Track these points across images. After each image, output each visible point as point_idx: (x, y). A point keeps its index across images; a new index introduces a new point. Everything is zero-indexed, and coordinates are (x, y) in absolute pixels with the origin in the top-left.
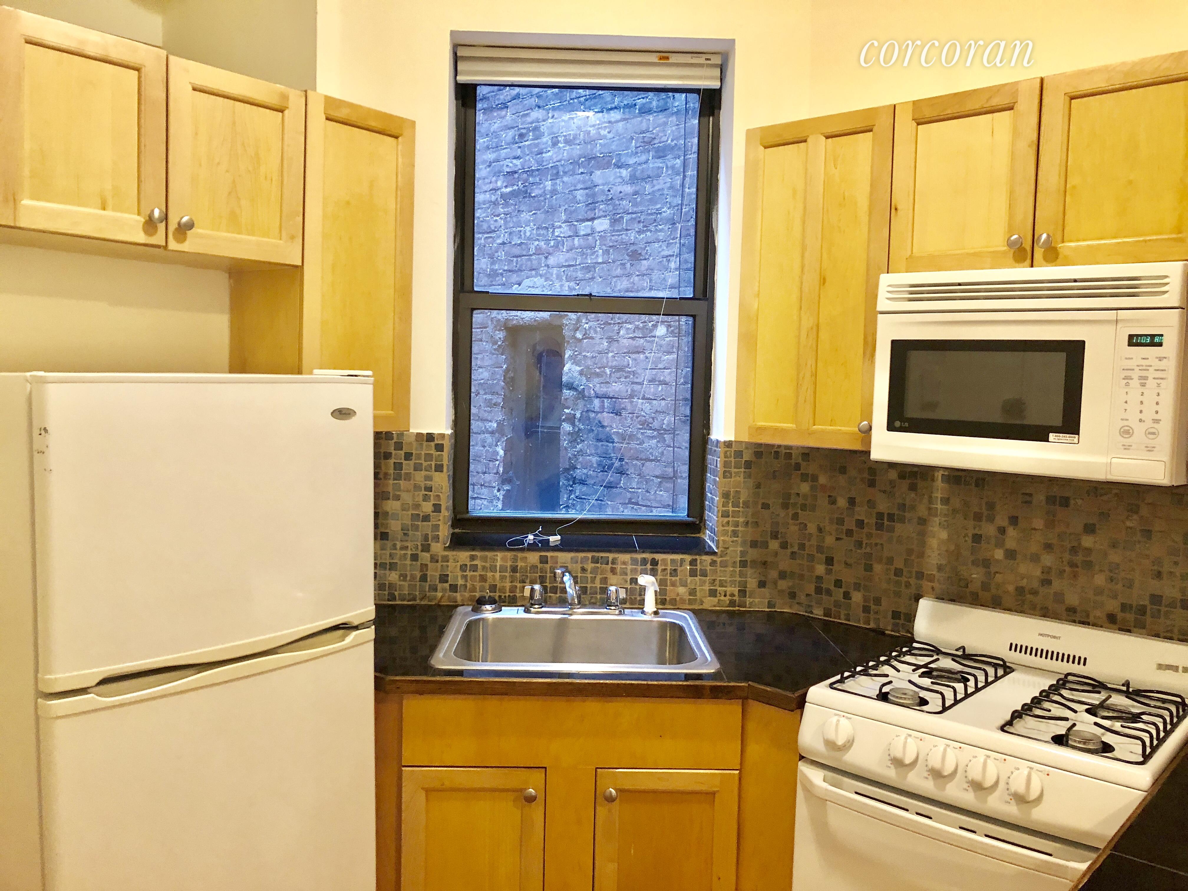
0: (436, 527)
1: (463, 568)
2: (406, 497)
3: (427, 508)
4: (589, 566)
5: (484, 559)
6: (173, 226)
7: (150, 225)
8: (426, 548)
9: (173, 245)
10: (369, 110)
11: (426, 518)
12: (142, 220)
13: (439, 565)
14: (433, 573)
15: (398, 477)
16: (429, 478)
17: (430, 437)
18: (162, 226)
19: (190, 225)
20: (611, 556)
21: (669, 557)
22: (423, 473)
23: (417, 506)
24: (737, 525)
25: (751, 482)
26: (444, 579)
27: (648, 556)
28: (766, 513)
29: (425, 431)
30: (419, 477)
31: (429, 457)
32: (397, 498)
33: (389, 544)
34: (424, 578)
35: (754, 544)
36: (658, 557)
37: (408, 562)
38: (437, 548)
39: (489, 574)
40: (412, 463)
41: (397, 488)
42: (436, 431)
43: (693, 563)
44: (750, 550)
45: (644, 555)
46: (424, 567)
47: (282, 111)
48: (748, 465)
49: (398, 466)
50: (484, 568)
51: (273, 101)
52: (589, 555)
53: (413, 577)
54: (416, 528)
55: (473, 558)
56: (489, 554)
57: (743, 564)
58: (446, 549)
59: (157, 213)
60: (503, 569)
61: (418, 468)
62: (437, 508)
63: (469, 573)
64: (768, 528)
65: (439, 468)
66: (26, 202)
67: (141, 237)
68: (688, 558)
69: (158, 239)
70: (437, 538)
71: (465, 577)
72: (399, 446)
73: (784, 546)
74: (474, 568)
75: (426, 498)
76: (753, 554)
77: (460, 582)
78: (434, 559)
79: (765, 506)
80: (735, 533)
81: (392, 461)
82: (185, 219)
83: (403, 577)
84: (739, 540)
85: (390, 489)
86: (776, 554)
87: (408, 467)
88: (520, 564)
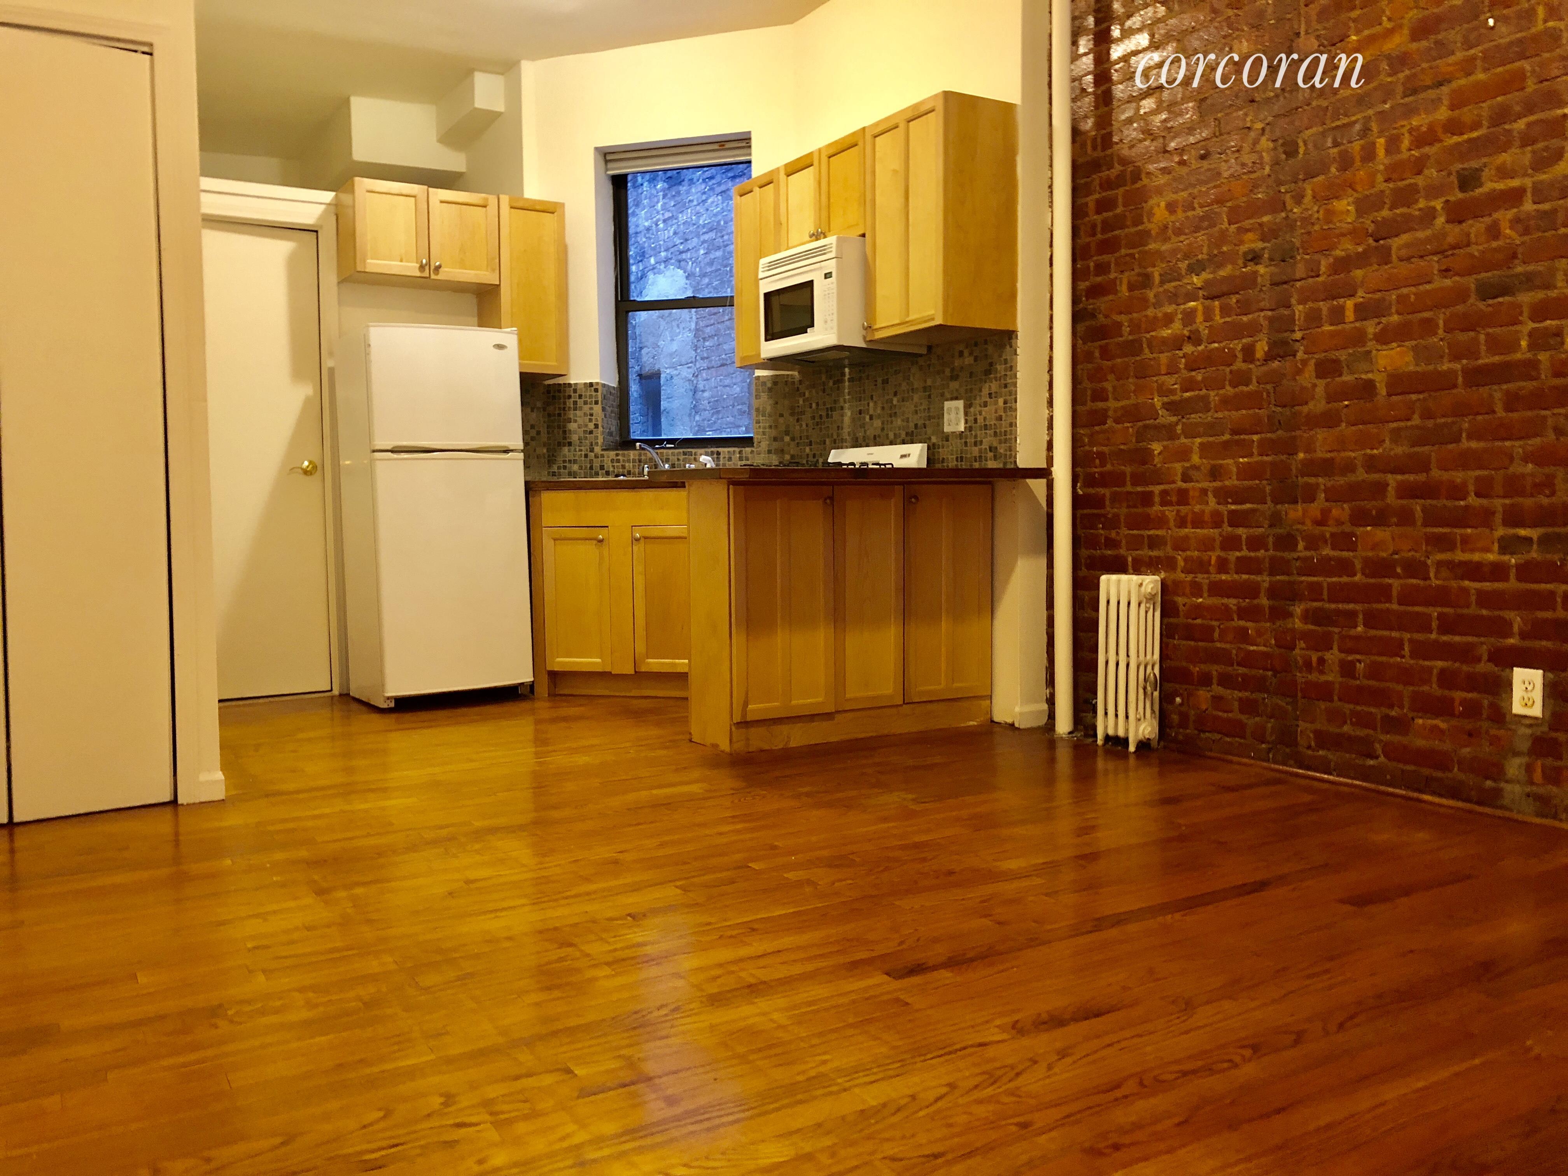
0: (596, 438)
1: (612, 461)
2: (580, 421)
3: (591, 426)
4: (682, 457)
5: (624, 455)
6: (432, 268)
7: (422, 268)
8: (592, 450)
9: (433, 277)
10: (535, 201)
11: (591, 432)
12: (418, 265)
13: (599, 459)
14: (597, 465)
15: (575, 409)
16: (591, 409)
17: (591, 384)
18: (427, 268)
19: (440, 267)
20: (693, 451)
21: (726, 450)
22: (589, 406)
23: (586, 426)
24: (765, 428)
25: (771, 402)
26: (602, 467)
27: (715, 450)
28: (781, 420)
29: (588, 381)
30: (586, 408)
31: (591, 397)
32: (575, 421)
33: (572, 448)
34: (591, 468)
35: (775, 439)
36: (720, 450)
37: (583, 459)
38: (597, 449)
39: (627, 464)
40: (582, 400)
41: (575, 415)
42: (594, 381)
43: (740, 452)
44: (774, 443)
45: (712, 449)
46: (591, 461)
47: (485, 206)
48: (770, 390)
49: (575, 403)
50: (624, 461)
51: (481, 202)
52: (681, 450)
53: (586, 467)
54: (586, 438)
55: (617, 455)
56: (626, 452)
57: (769, 452)
58: (603, 450)
59: (424, 261)
60: (634, 461)
61: (585, 403)
62: (596, 426)
63: (615, 464)
64: (783, 428)
65: (596, 403)
66: (368, 261)
67: (418, 274)
68: (737, 450)
69: (426, 274)
70: (597, 444)
71: (613, 466)
72: (575, 391)
73: (793, 439)
74: (618, 461)
75: (590, 420)
76: (776, 445)
77: (611, 469)
78: (596, 456)
79: (781, 415)
80: (764, 433)
81: (572, 400)
82: (437, 264)
83: (581, 468)
84: (767, 437)
85: (572, 416)
86: (789, 445)
87: (580, 402)
88: (643, 458)
